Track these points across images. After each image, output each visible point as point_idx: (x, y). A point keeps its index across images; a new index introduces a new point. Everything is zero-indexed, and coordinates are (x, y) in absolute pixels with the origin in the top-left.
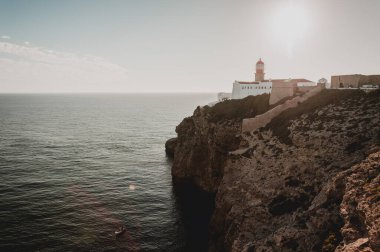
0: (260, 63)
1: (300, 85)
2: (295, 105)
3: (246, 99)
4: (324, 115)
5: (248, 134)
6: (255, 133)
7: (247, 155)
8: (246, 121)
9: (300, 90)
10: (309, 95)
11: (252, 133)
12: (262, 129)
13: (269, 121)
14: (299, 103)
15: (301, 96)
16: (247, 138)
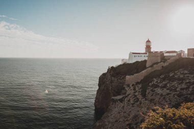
0: (148, 41)
1: (165, 55)
2: (159, 68)
3: (134, 63)
4: (173, 76)
5: (128, 86)
6: (133, 85)
7: (121, 100)
8: (128, 77)
9: (165, 58)
10: (169, 61)
11: (131, 86)
12: (137, 83)
13: (142, 78)
14: (162, 67)
15: (164, 62)
16: (127, 89)
